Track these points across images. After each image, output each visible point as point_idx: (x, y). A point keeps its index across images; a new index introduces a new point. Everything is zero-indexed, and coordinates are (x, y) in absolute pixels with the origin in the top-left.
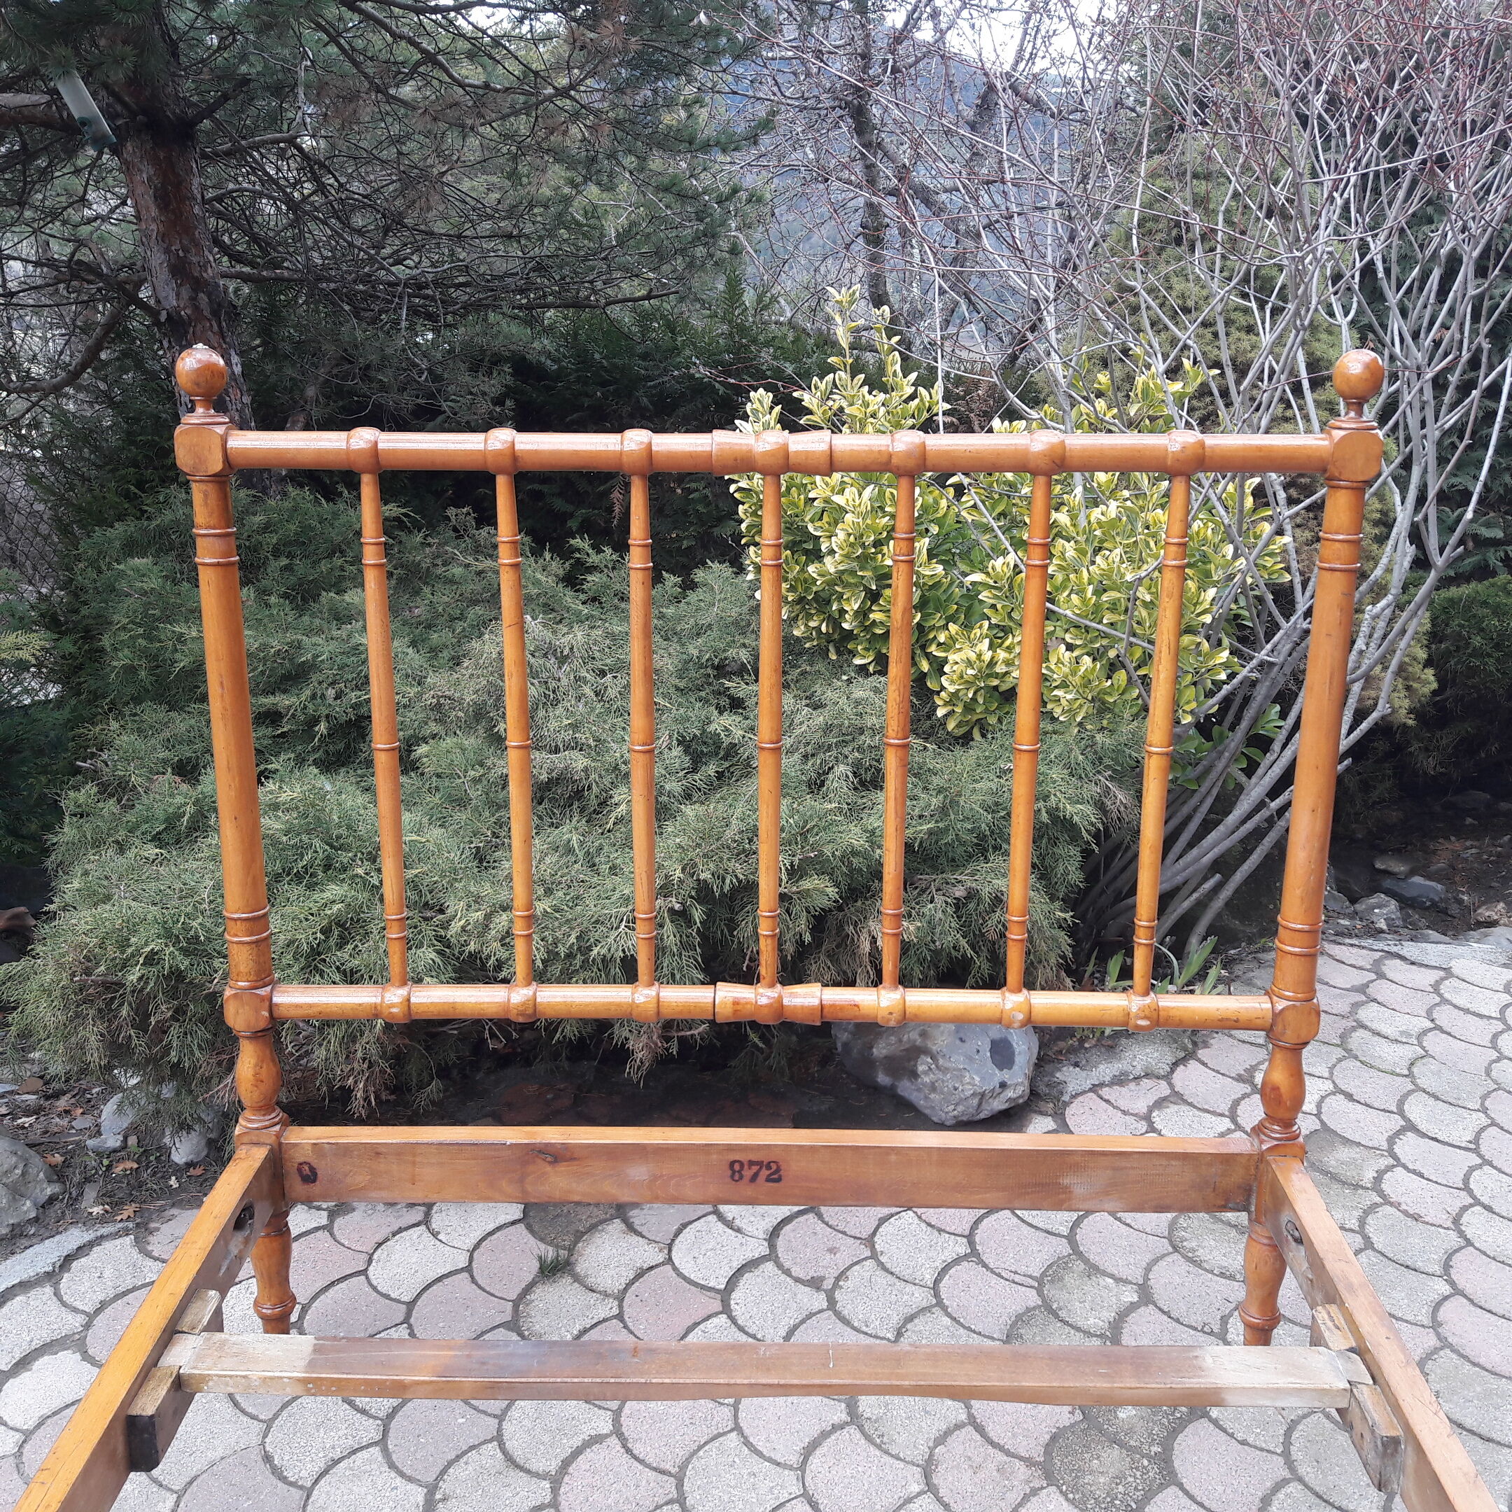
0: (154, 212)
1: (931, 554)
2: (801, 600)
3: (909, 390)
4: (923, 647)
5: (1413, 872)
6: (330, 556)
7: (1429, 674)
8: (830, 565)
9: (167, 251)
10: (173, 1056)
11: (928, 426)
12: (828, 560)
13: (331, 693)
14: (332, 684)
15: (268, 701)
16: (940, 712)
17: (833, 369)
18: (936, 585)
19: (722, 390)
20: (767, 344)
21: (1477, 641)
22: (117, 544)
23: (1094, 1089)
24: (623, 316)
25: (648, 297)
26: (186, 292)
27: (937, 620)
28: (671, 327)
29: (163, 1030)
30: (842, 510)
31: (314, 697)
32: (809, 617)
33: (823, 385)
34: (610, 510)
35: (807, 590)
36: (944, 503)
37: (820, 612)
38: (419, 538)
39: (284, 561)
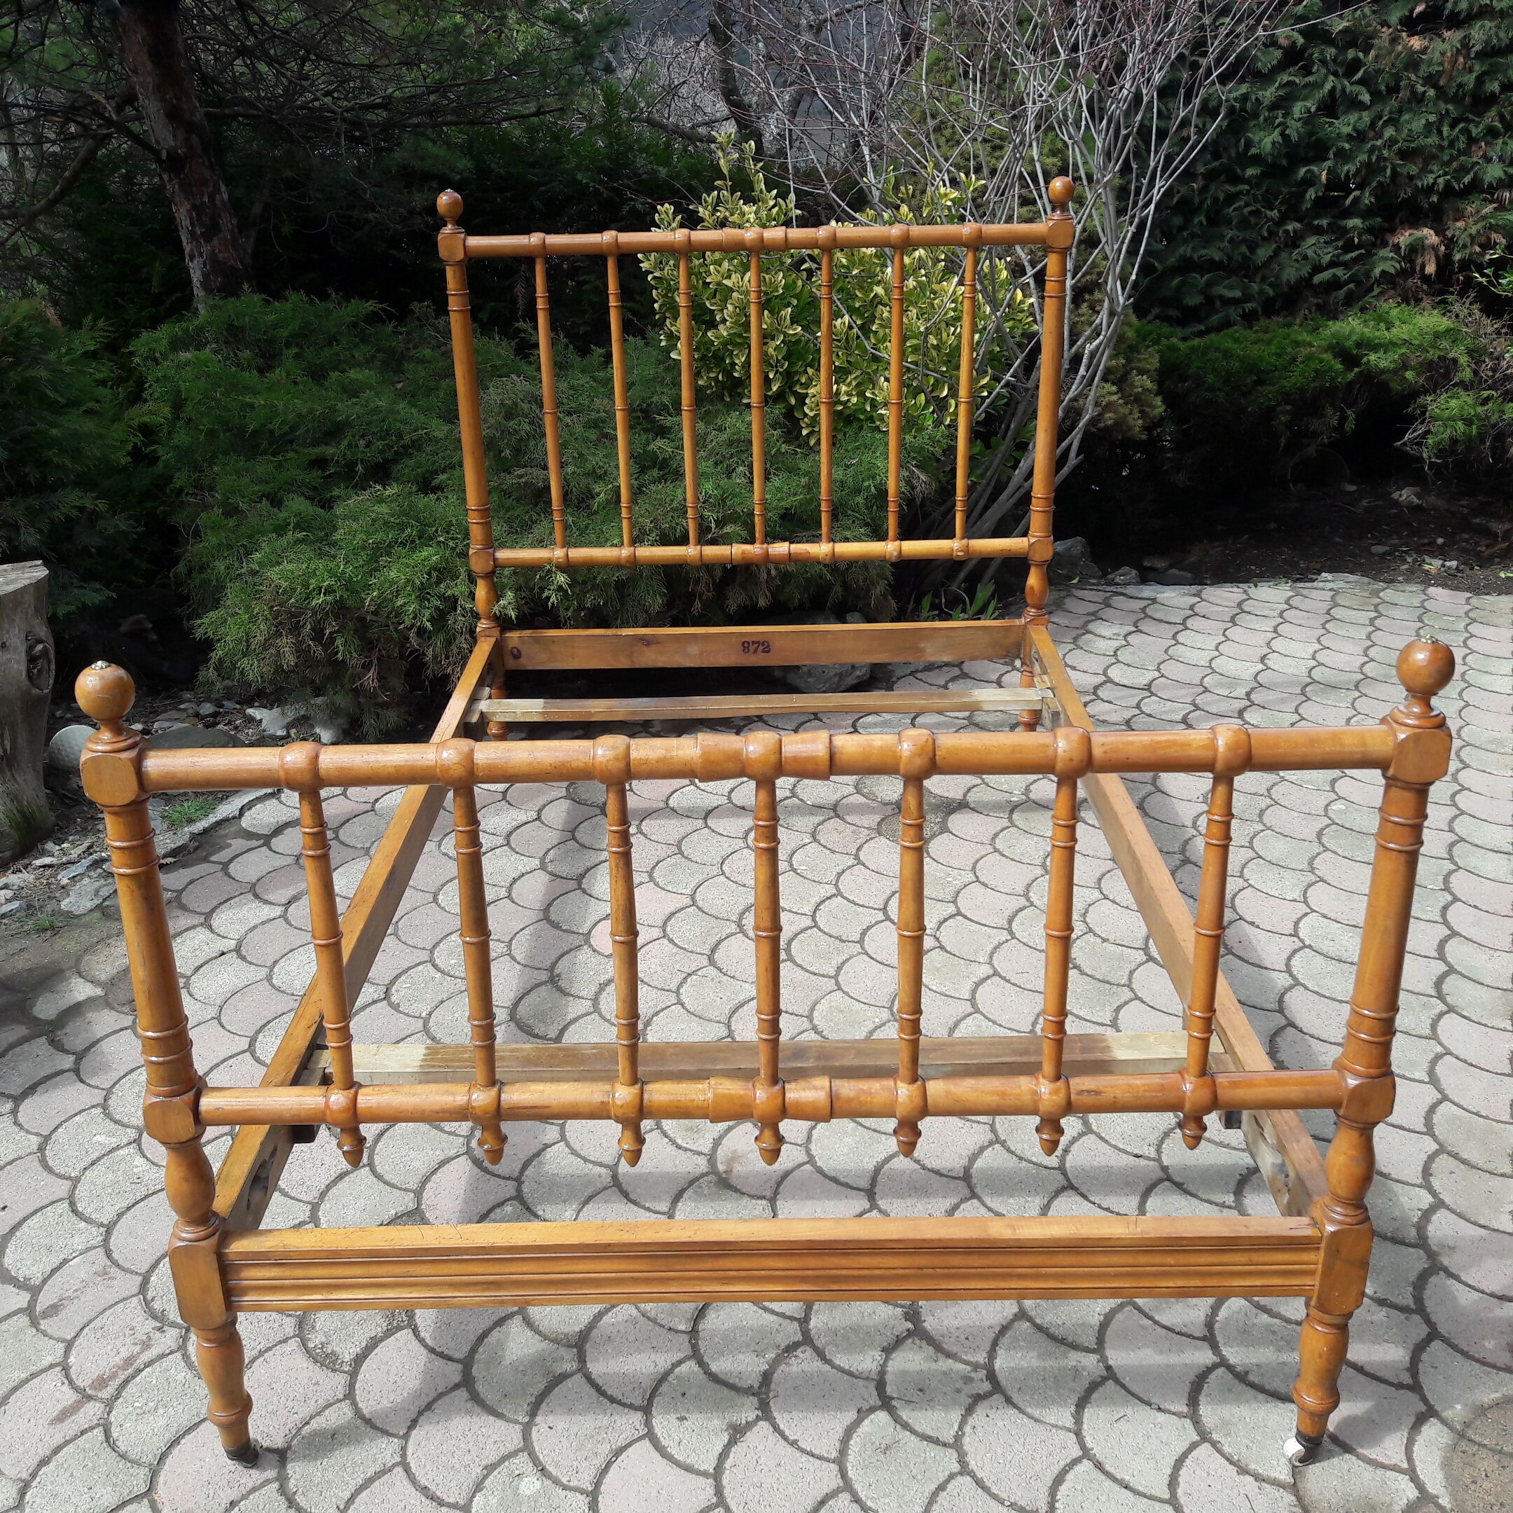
0: (149, 67)
1: (794, 321)
2: (703, 358)
3: (772, 203)
4: (791, 388)
5: (1171, 567)
6: (330, 344)
7: (1158, 401)
8: (723, 331)
9: (163, 100)
10: (340, 656)
11: (787, 224)
12: (721, 327)
13: (362, 442)
14: (363, 436)
15: (318, 451)
16: (805, 432)
17: (719, 189)
18: (798, 342)
19: (606, 193)
20: (641, 151)
21: (1210, 379)
22: (165, 342)
23: (912, 673)
24: (514, 131)
25: (537, 114)
26: (181, 135)
27: (799, 367)
28: (556, 138)
29: (332, 640)
30: (731, 290)
31: (349, 446)
32: (709, 370)
33: (711, 198)
34: (514, 301)
35: (708, 350)
36: (800, 283)
37: (717, 366)
38: (390, 328)
39: (295, 350)
